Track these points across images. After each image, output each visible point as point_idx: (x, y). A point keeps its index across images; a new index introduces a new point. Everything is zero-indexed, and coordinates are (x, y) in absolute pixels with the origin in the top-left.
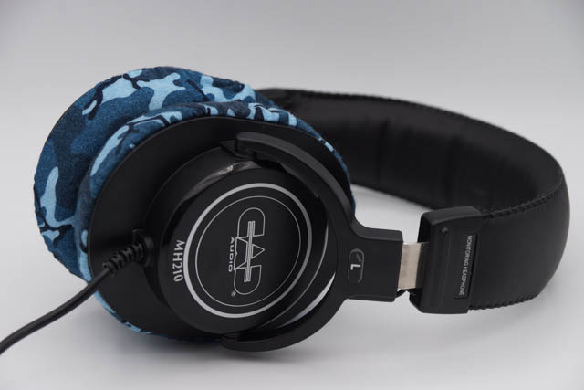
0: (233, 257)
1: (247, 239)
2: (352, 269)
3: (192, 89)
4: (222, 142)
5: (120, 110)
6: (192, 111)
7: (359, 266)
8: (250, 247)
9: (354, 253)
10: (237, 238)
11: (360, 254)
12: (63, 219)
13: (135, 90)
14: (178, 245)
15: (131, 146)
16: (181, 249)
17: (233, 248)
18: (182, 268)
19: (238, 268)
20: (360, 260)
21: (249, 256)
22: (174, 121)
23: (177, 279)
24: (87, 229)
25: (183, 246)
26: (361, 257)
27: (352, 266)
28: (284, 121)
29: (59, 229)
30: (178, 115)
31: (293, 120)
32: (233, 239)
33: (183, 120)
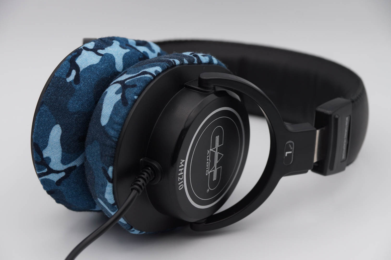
0: (208, 164)
1: (215, 150)
2: (286, 155)
3: (133, 50)
4: (185, 84)
5: (98, 73)
6: (166, 65)
7: (290, 152)
8: (217, 154)
9: (288, 144)
10: (211, 150)
11: (291, 144)
12: (68, 163)
13: (101, 57)
14: (181, 163)
15: (136, 97)
16: (183, 165)
17: (208, 158)
18: (183, 180)
19: (210, 172)
20: (291, 148)
21: (216, 162)
22: (158, 74)
23: (180, 188)
24: (113, 165)
25: (184, 163)
26: (292, 146)
27: (287, 153)
28: (211, 62)
29: (65, 171)
30: (159, 69)
31: (215, 61)
32: (208, 151)
33: (163, 72)
